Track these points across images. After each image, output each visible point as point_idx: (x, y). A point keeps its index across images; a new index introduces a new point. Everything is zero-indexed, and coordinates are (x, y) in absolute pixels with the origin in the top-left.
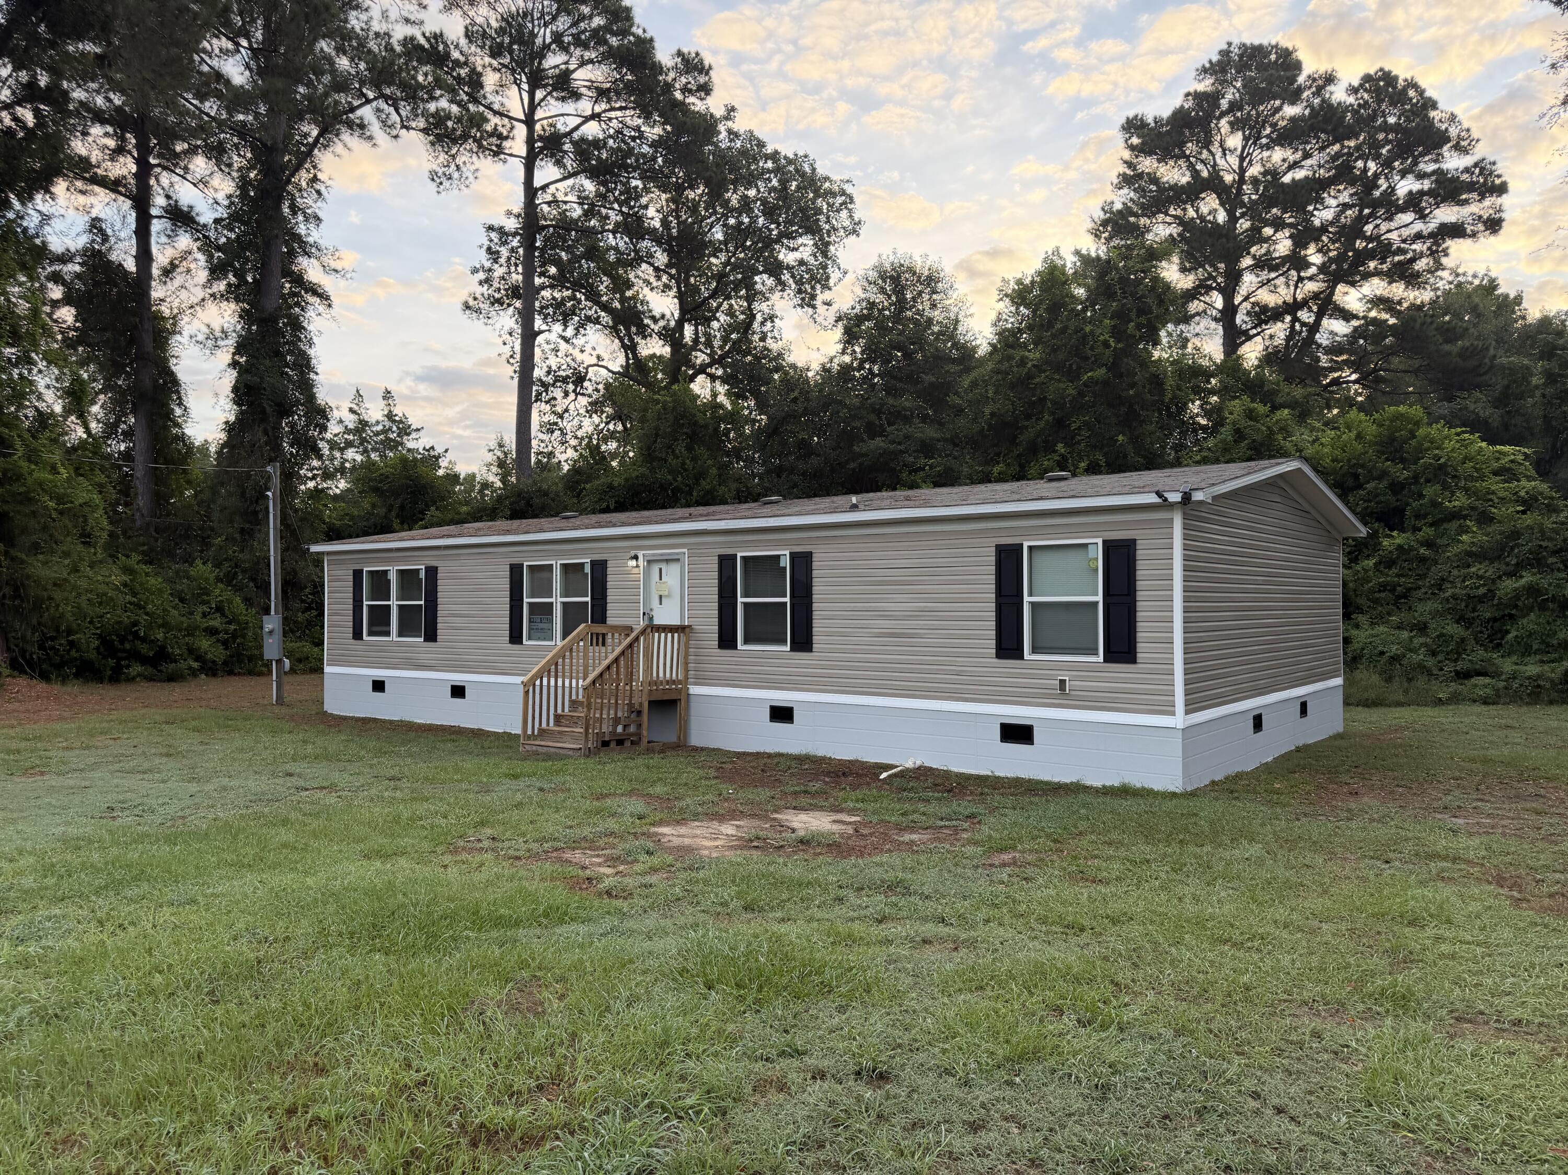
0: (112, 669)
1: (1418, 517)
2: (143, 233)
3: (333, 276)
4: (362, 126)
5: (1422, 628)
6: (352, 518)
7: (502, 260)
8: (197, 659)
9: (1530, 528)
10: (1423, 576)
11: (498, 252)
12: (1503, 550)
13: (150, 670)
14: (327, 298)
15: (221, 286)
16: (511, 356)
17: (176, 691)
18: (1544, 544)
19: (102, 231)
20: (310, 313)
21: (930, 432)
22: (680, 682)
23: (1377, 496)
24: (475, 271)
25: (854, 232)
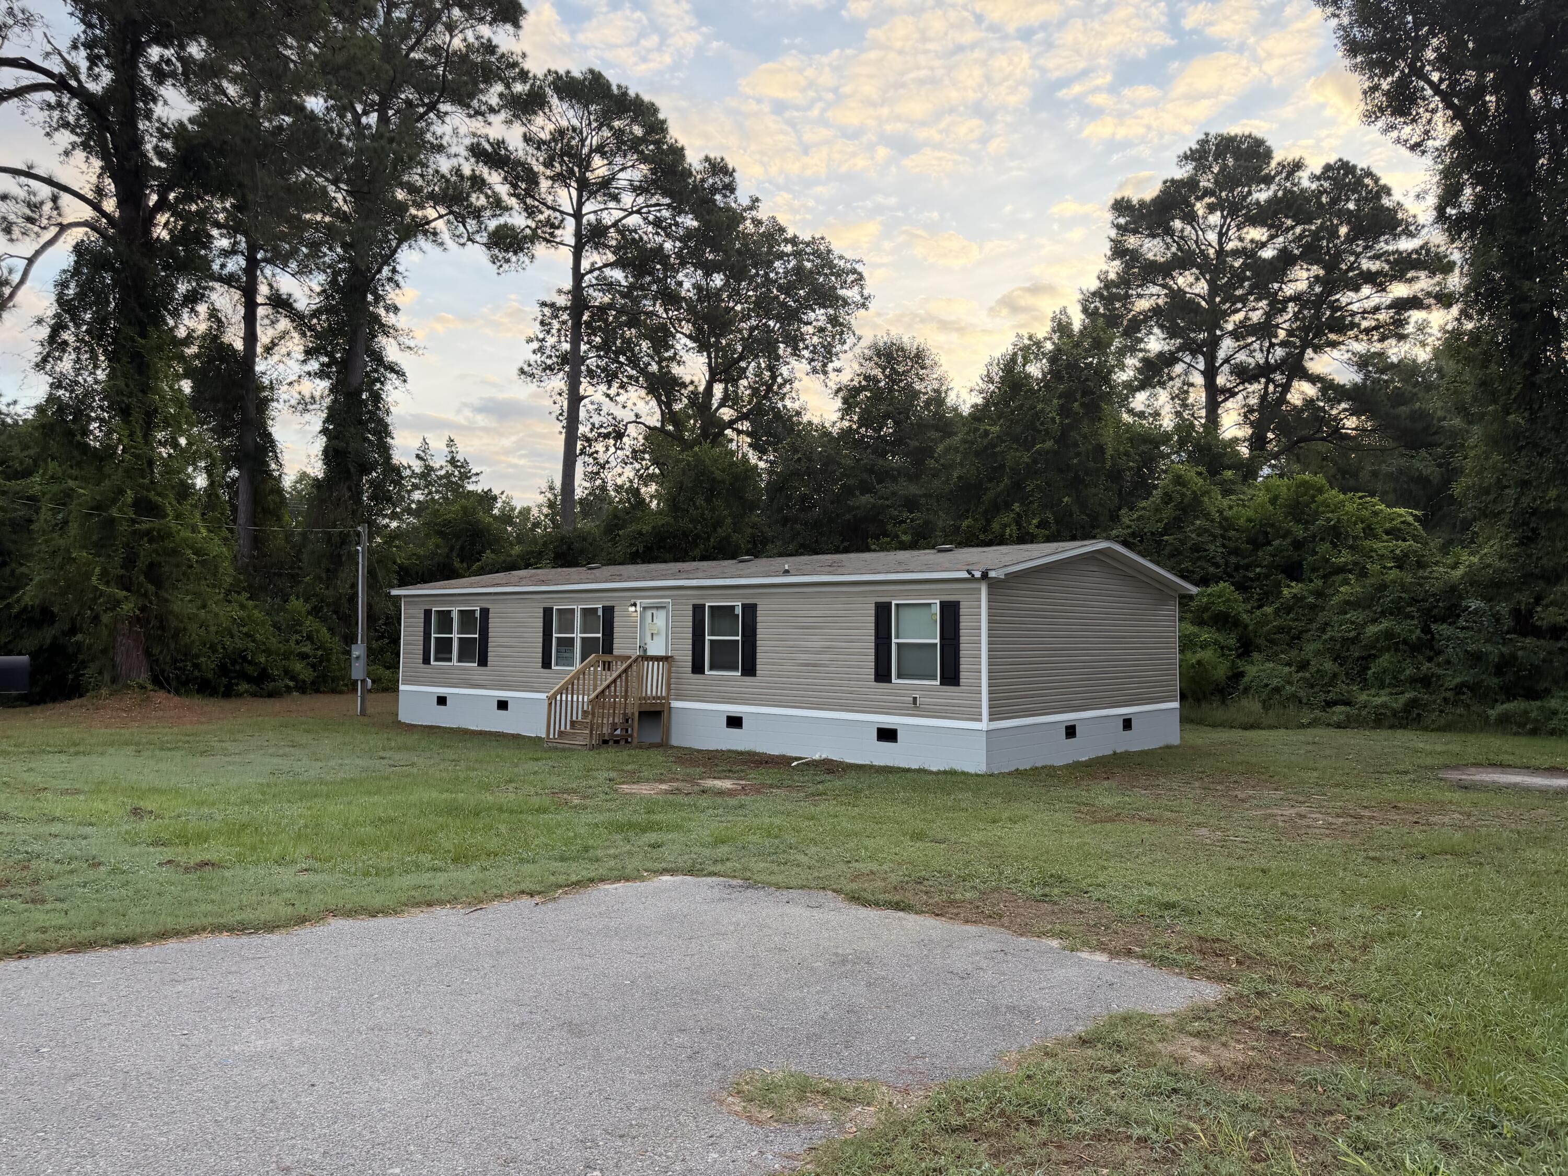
0: (225, 686)
1: (1314, 570)
2: (250, 319)
3: (407, 353)
4: (435, 234)
5: (1303, 666)
6: (419, 557)
7: (554, 331)
8: (292, 678)
9: (1394, 582)
10: (1311, 621)
11: (550, 324)
12: (1372, 600)
13: (254, 688)
14: (403, 375)
15: (314, 366)
16: (561, 414)
17: (275, 705)
18: (1403, 595)
19: (219, 321)
20: (388, 387)
21: (913, 489)
22: (664, 698)
23: (1281, 551)
24: (530, 340)
25: (863, 305)
